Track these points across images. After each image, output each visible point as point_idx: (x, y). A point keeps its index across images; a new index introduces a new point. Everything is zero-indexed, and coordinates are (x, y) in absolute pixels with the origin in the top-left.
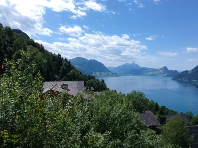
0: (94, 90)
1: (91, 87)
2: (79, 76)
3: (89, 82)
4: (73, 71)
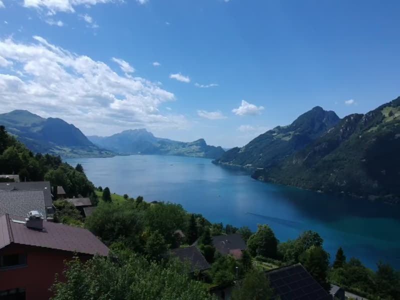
1: (58, 187)
2: (28, 161)
3: (51, 174)
4: (14, 149)
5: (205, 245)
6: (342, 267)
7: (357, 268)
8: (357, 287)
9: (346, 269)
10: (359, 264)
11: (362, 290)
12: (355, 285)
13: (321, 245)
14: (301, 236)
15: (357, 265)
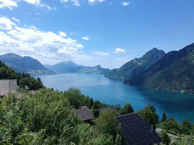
0: (29, 89)
1: (25, 86)
2: (11, 75)
3: (23, 80)
4: (4, 68)
5: (94, 109)
6: (165, 122)
7: (172, 122)
8: (172, 131)
9: (167, 123)
10: (173, 120)
11: (174, 132)
12: (171, 130)
13: (155, 112)
14: (145, 107)
15: (172, 121)
